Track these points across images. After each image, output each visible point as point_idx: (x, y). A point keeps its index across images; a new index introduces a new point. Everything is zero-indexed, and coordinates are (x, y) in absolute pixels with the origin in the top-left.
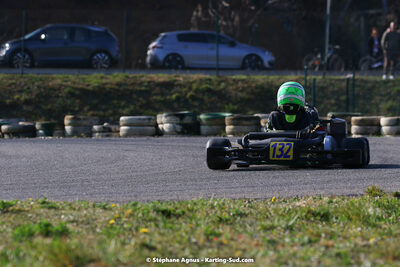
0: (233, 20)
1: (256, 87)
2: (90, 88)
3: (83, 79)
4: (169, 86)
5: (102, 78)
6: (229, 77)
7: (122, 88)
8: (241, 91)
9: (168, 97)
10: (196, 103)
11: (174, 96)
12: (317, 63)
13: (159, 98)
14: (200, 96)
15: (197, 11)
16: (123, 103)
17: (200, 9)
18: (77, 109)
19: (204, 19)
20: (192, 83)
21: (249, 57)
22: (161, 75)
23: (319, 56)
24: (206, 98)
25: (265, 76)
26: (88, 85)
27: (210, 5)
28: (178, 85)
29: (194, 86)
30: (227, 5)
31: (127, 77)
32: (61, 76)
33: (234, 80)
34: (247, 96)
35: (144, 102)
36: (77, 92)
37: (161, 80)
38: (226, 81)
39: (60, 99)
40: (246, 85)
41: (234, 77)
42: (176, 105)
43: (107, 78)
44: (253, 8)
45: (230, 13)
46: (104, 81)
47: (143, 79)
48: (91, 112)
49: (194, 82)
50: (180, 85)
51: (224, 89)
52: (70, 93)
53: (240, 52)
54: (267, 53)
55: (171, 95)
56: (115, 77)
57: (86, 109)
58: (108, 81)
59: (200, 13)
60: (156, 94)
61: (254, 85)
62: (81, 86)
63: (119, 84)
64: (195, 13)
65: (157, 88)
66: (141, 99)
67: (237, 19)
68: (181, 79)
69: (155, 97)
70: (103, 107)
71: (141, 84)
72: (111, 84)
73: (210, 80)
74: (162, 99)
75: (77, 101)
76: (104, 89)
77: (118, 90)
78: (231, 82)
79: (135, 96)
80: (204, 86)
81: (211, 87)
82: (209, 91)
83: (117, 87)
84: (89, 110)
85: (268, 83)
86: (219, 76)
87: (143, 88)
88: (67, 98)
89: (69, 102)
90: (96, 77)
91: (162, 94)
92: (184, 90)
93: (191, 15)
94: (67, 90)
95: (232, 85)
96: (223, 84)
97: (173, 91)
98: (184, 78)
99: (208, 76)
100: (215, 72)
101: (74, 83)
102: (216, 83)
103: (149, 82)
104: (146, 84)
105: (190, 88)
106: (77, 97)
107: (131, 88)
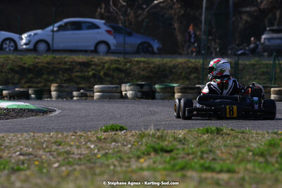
0: (128, 16)
1: (154, 68)
2: (26, 66)
3: (21, 59)
4: (86, 65)
5: (35, 58)
6: (133, 59)
7: (51, 66)
8: (143, 70)
9: (86, 74)
10: (108, 79)
11: (91, 73)
12: (194, 49)
13: (79, 74)
14: (111, 73)
15: (101, 9)
16: (52, 78)
17: (103, 6)
18: (16, 81)
19: (106, 14)
20: (104, 63)
21: (142, 44)
22: (81, 56)
23: (196, 45)
24: (115, 74)
25: (159, 59)
26: (25, 64)
27: (111, 3)
28: (94, 64)
29: (106, 66)
30: (124, 4)
31: (55, 58)
32: (3, 56)
33: (137, 61)
34: (147, 74)
35: (68, 77)
36: (17, 69)
37: (81, 60)
38: (130, 62)
39: (3, 74)
40: (146, 66)
41: (136, 59)
42: (92, 80)
43: (39, 59)
44: (145, 6)
45: (126, 10)
46: (37, 60)
47: (66, 60)
48: (27, 85)
49: (106, 62)
50: (95, 64)
51: (129, 68)
52: (11, 69)
53: (135, 40)
54: (156, 41)
55: (89, 72)
56: (45, 57)
57: (23, 81)
58: (39, 60)
59: (103, 10)
60: (77, 71)
61: (152, 66)
62: (19, 64)
63: (48, 63)
64: (99, 10)
65: (78, 67)
66: (66, 75)
67: (132, 14)
68: (96, 60)
69: (76, 74)
70: (37, 81)
71: (65, 63)
72: (43, 63)
73: (118, 61)
74: (82, 75)
75: (17, 76)
76: (37, 66)
77: (48, 68)
78: (135, 63)
79: (60, 72)
80: (114, 66)
81: (120, 67)
82: (118, 69)
83: (47, 65)
84: (25, 83)
85: (163, 64)
86: (125, 58)
87: (67, 67)
88: (9, 73)
89: (10, 76)
90: (30, 58)
91: (82, 71)
92: (99, 68)
93: (96, 11)
94: (9, 67)
95: (135, 65)
96: (128, 64)
97: (90, 69)
98: (99, 59)
99: (116, 58)
100: (122, 55)
101: (14, 61)
102: (123, 63)
103: (71, 62)
104: (69, 63)
105: (104, 67)
106: (16, 72)
107: (58, 66)
